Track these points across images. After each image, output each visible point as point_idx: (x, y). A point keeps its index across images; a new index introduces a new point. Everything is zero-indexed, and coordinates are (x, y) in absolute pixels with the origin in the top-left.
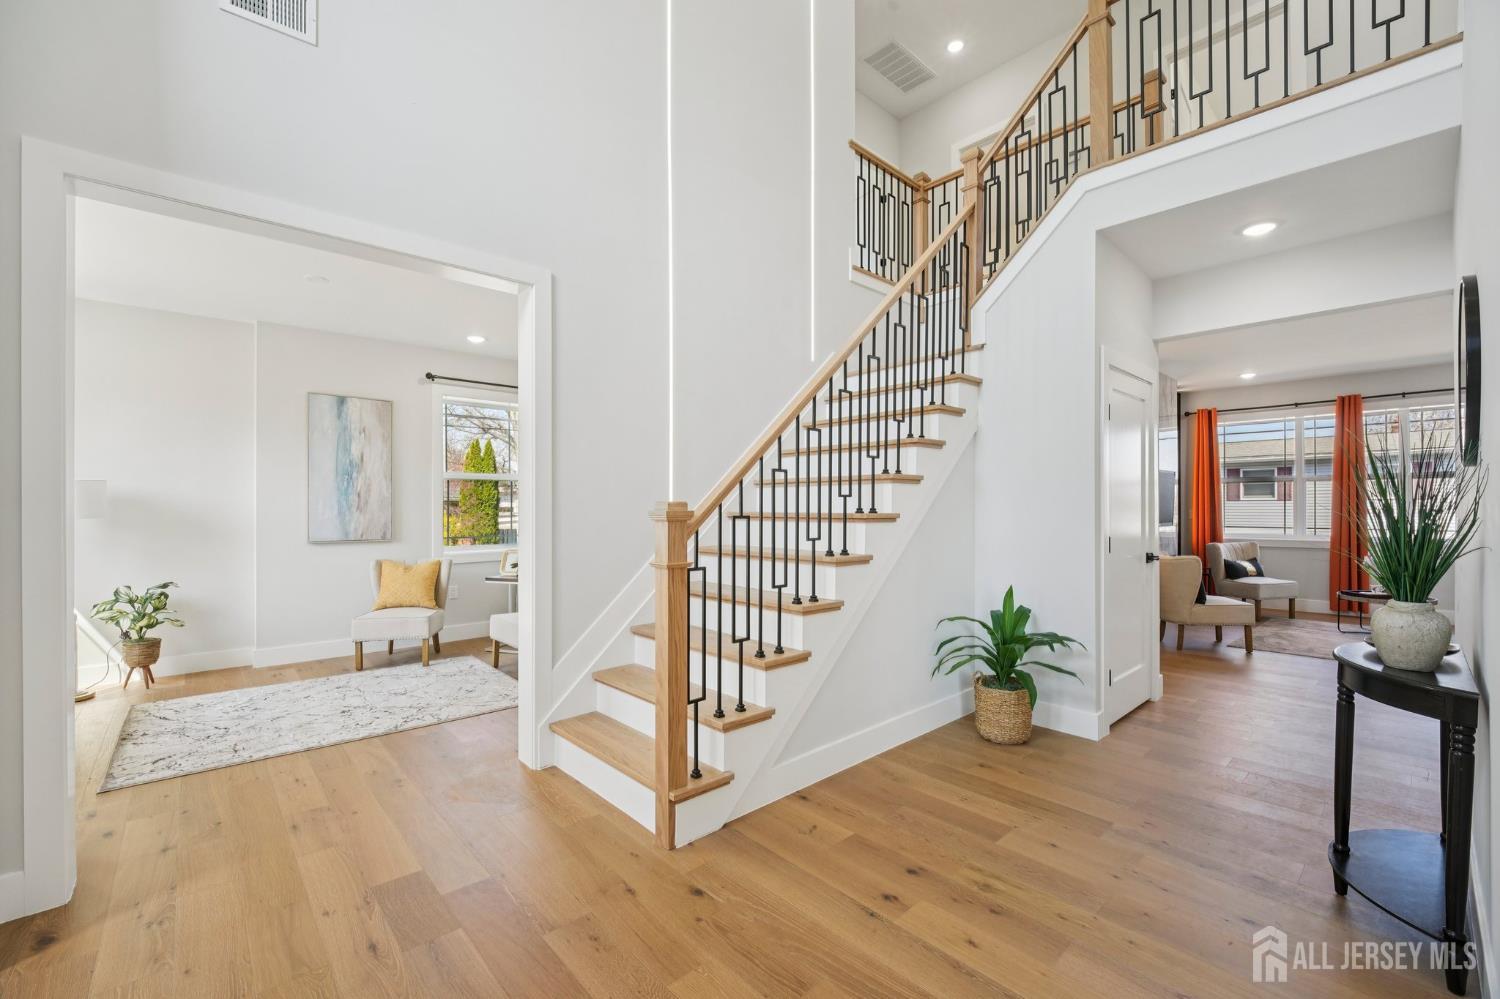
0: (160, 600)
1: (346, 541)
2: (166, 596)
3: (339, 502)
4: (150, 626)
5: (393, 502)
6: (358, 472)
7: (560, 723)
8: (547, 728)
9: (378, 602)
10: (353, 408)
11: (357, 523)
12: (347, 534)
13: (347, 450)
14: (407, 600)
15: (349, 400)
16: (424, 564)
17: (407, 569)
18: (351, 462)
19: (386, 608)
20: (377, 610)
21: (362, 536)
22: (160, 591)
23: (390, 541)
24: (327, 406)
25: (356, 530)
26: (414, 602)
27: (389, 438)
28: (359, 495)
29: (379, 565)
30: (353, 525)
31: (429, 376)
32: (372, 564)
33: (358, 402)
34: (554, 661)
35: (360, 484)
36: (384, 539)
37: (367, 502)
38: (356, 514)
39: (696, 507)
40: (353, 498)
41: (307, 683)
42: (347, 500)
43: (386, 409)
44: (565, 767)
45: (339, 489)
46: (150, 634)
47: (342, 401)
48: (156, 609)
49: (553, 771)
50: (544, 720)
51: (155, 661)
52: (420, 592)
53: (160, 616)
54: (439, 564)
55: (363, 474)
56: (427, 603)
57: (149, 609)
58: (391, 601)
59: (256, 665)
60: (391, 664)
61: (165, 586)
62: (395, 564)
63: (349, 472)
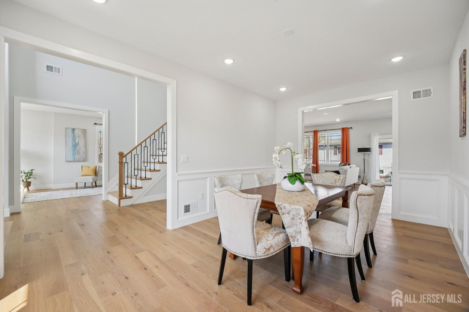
0: (31, 173)
1: (74, 161)
2: (32, 172)
3: (73, 152)
4: (29, 178)
5: (86, 153)
6: (78, 146)
7: (110, 192)
8: (107, 194)
9: (82, 175)
10: (76, 131)
11: (77, 157)
12: (75, 159)
13: (75, 141)
14: (88, 174)
15: (75, 130)
16: (93, 167)
17: (88, 167)
18: (76, 144)
19: (83, 176)
20: (81, 176)
21: (78, 160)
22: (31, 171)
23: (85, 161)
24: (70, 131)
25: (77, 159)
26: (90, 174)
27: (85, 138)
28: (78, 151)
29: (82, 167)
30: (76, 158)
31: (95, 124)
32: (81, 166)
33: (77, 130)
34: (109, 181)
35: (78, 148)
36: (84, 161)
37: (79, 152)
38: (77, 155)
39: (125, 153)
40: (76, 152)
41: (64, 191)
42: (75, 152)
43: (84, 131)
44: (110, 200)
45: (73, 149)
46: (29, 180)
47: (74, 130)
48: (30, 175)
49: (108, 201)
50: (107, 191)
51: (30, 186)
52: (91, 172)
53: (31, 176)
54: (96, 167)
55: (79, 146)
56: (93, 175)
57: (29, 175)
58: (84, 174)
59: (53, 188)
60: (85, 188)
61: (32, 170)
62: (86, 166)
63: (75, 146)
